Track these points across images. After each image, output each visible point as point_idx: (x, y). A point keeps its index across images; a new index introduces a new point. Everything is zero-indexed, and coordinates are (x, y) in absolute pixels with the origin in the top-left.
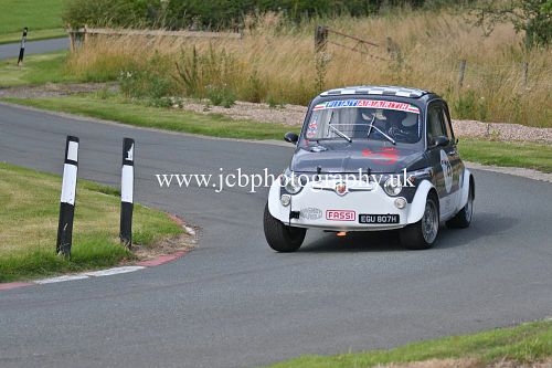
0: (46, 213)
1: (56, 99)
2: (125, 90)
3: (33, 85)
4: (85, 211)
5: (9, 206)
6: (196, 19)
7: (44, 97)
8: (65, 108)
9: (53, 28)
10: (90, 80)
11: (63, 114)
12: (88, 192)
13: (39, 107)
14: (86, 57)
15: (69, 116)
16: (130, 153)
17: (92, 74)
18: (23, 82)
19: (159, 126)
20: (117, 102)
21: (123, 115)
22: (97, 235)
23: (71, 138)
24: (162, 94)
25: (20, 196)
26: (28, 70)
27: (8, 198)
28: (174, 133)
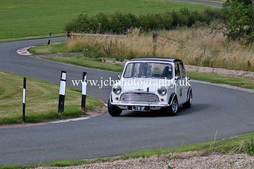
0: (55, 98)
1: (61, 58)
2: (85, 55)
3: (53, 53)
4: (69, 98)
5: (42, 95)
6: (111, 30)
7: (57, 57)
8: (64, 61)
9: (61, 33)
10: (73, 51)
11: (63, 63)
12: (71, 91)
13: (55, 61)
14: (71, 43)
15: (65, 64)
16: (85, 77)
17: (74, 49)
18: (49, 52)
19: (97, 68)
20: (82, 59)
21: (84, 64)
22: (73, 106)
23: (63, 72)
24: (99, 57)
25: (46, 92)
26: (51, 48)
27: (42, 93)
28: (102, 70)
